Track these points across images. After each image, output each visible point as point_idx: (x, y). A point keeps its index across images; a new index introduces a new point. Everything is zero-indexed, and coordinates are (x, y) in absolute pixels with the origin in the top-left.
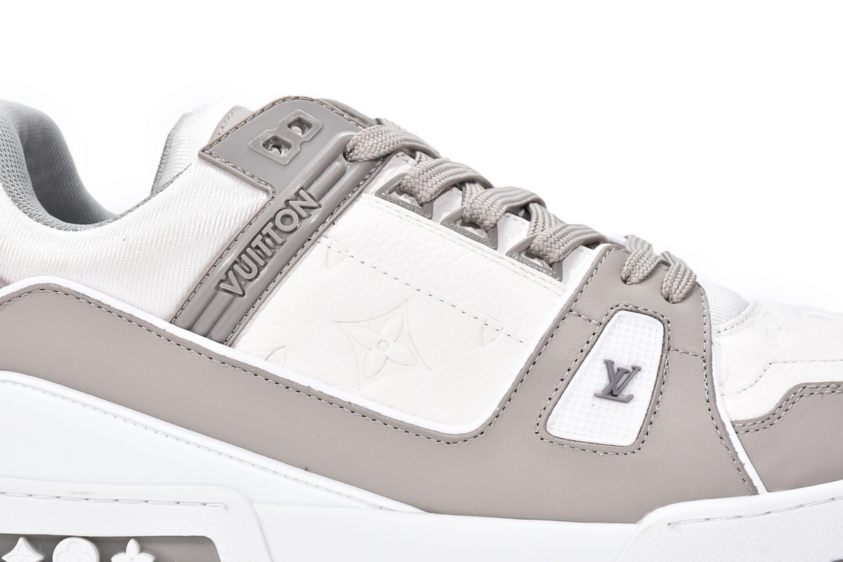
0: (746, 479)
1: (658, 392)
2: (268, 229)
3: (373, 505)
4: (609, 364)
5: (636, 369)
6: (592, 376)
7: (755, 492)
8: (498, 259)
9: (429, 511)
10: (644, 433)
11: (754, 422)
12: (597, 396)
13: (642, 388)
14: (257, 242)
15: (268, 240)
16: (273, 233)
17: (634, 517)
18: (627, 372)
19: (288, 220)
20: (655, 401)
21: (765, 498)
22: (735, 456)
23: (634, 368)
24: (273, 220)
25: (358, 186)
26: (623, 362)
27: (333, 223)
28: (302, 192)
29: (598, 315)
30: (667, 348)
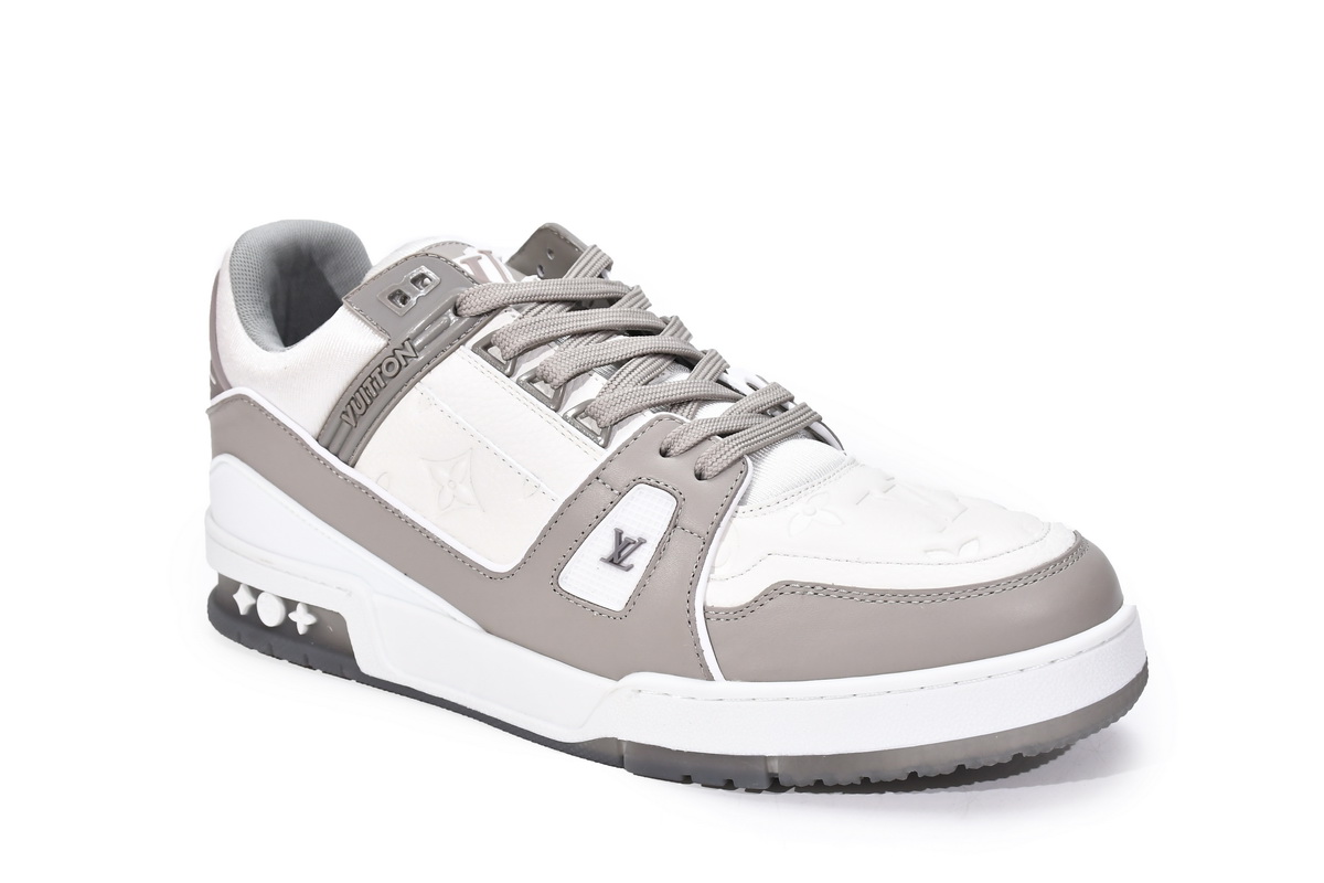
0: (703, 665)
1: (652, 567)
2: (376, 374)
3: (449, 616)
4: (619, 534)
5: (642, 542)
6: (601, 542)
7: (711, 678)
8: (551, 420)
9: (488, 632)
10: (631, 602)
11: (727, 611)
12: (602, 559)
13: (640, 559)
14: (368, 384)
15: (375, 384)
16: (378, 377)
17: (617, 676)
18: (634, 542)
19: (390, 367)
20: (648, 575)
21: (720, 685)
22: (697, 642)
23: (640, 539)
24: (380, 366)
25: (459, 339)
26: (630, 533)
27: (429, 371)
28: (407, 343)
29: (620, 485)
30: (673, 525)
